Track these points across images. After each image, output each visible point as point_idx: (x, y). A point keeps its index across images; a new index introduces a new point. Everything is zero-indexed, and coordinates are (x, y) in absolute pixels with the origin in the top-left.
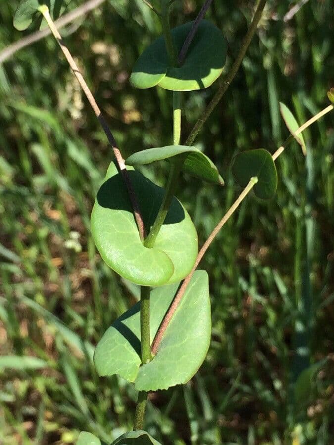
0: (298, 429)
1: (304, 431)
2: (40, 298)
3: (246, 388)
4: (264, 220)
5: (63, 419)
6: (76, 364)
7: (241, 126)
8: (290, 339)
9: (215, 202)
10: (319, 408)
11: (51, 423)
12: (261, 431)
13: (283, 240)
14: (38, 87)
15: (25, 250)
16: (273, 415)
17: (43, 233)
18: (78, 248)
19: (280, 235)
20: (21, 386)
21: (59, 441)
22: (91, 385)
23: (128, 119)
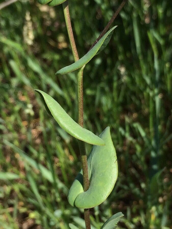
0: (154, 208)
1: (157, 210)
2: (16, 143)
3: (125, 187)
4: (133, 98)
5: (30, 206)
6: (36, 176)
7: (120, 49)
8: (149, 161)
9: (107, 89)
10: (165, 197)
11: (23, 208)
12: (134, 210)
13: (145, 110)
14: (12, 31)
15: (8, 117)
16: (141, 202)
17: (17, 108)
18: (32, 113)
19: (143, 107)
20: (7, 189)
21: (27, 218)
22: (43, 188)
23: (61, 47)
